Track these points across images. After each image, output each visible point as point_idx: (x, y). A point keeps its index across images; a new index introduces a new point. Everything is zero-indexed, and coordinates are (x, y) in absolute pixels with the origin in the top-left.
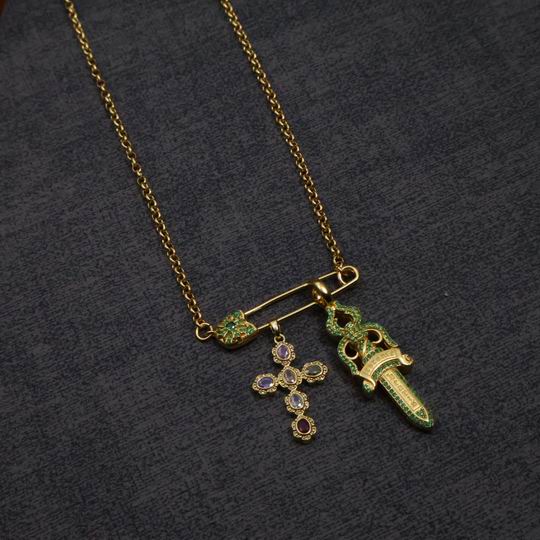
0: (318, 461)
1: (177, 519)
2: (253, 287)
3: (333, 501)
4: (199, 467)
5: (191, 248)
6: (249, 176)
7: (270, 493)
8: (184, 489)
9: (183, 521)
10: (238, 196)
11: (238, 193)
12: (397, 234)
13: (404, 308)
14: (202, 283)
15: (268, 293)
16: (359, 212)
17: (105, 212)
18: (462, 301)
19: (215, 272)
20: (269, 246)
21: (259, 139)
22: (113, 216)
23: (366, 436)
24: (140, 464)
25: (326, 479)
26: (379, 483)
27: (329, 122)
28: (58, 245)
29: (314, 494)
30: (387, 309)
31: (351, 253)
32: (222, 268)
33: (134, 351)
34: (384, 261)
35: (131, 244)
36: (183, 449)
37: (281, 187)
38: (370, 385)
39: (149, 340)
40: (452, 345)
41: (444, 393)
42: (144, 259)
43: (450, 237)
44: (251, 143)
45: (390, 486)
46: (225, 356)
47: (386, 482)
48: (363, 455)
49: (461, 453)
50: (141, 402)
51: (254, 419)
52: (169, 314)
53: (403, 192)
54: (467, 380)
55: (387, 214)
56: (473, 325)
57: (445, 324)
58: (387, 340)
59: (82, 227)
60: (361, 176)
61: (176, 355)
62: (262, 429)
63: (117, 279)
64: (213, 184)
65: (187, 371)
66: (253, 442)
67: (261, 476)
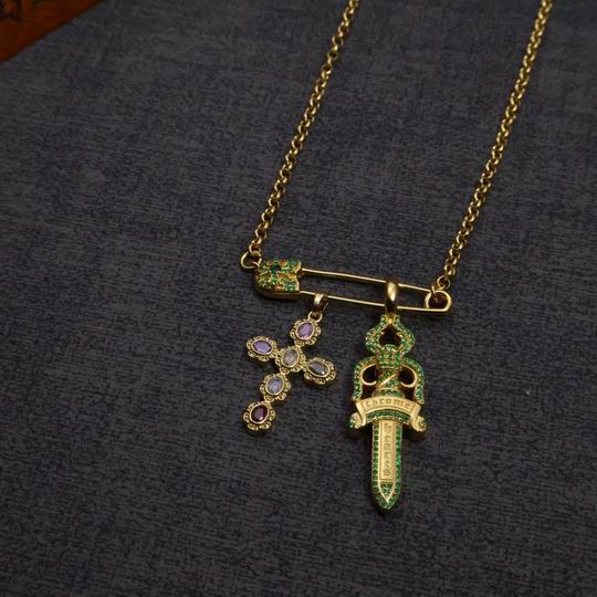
0: (247, 458)
1: (70, 414)
2: (338, 250)
3: (227, 508)
4: (133, 382)
5: (312, 176)
6: (431, 145)
7: (174, 455)
8: (101, 390)
9: (74, 419)
10: (401, 157)
11: (404, 154)
12: (530, 299)
13: (471, 375)
14: (293, 214)
15: (347, 267)
16: (511, 251)
17: (263, 92)
18: (540, 412)
19: (314, 213)
20: (388, 223)
21: (472, 116)
22: (268, 100)
23: (316, 471)
24: (84, 339)
25: (239, 482)
26: (287, 525)
27: (561, 144)
28: (195, 94)
29: (214, 486)
30: (451, 364)
31: (465, 285)
32: (325, 214)
33: (173, 235)
34: (492, 315)
35: (260, 136)
36: (134, 354)
37: (453, 176)
38: (359, 421)
39: (196, 234)
40: (488, 448)
41: (434, 488)
42: (259, 157)
43: (586, 339)
44: (462, 115)
45: (295, 537)
46: (251, 297)
47: (294, 530)
48: (296, 487)
49: (396, 560)
50: (137, 284)
51: (223, 376)
52: (236, 223)
53: (576, 261)
54: (470, 493)
55: (539, 272)
56: (529, 442)
57: (499, 421)
58: (417, 391)
59: (231, 92)
60: (547, 217)
61: (207, 265)
62: (223, 390)
63: (218, 159)
64: (387, 131)
65: (204, 286)
66: (203, 395)
67: (181, 431)
